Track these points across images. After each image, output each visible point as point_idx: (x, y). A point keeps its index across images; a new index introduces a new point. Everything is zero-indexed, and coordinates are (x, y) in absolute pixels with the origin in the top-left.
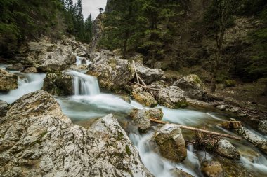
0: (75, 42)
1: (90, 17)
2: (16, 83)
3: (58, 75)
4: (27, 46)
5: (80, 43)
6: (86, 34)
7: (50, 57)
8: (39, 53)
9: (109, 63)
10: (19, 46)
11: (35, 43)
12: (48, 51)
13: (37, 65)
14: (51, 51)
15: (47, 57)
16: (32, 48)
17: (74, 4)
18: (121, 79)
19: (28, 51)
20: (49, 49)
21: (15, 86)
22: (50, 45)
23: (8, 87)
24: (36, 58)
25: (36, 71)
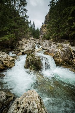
0: (33, 39)
1: (38, 28)
2: (14, 63)
3: (33, 57)
4: (18, 43)
5: (35, 39)
6: (37, 35)
7: (26, 46)
8: (22, 45)
9: (58, 47)
10: (16, 43)
11: (21, 41)
12: (25, 44)
13: (22, 51)
14: (27, 43)
15: (25, 46)
16: (20, 43)
17: (32, 25)
18: (66, 56)
19: (19, 45)
20: (26, 43)
21: (14, 64)
22: (26, 41)
23: (11, 66)
24: (21, 47)
25: (22, 54)
